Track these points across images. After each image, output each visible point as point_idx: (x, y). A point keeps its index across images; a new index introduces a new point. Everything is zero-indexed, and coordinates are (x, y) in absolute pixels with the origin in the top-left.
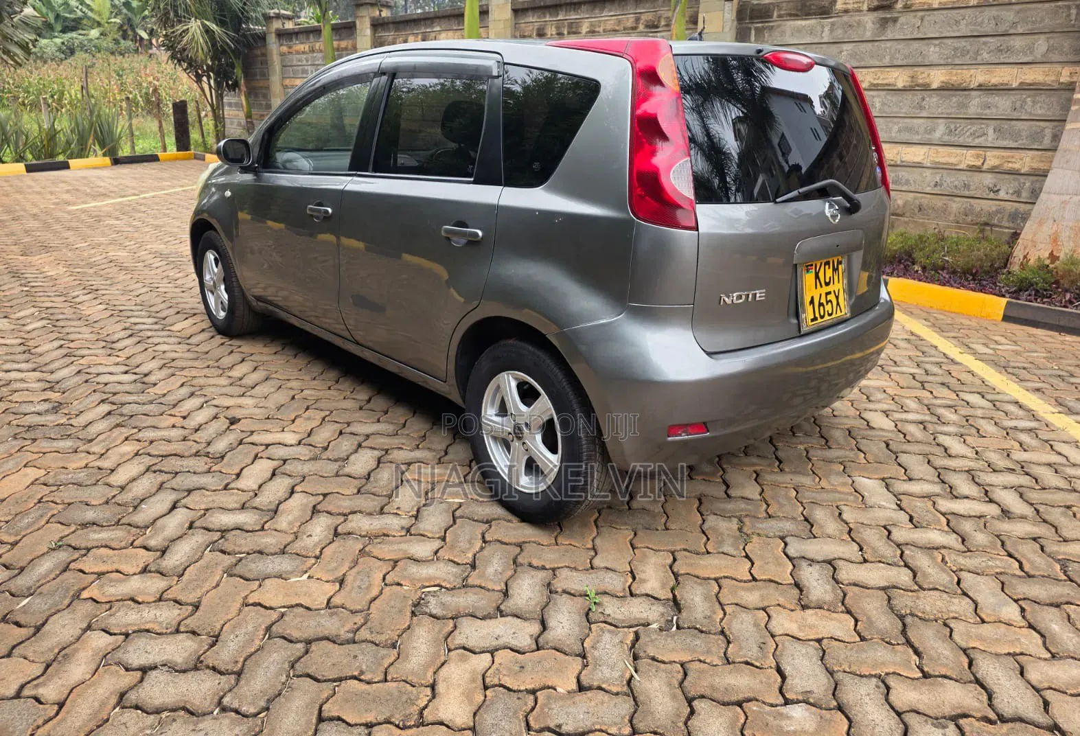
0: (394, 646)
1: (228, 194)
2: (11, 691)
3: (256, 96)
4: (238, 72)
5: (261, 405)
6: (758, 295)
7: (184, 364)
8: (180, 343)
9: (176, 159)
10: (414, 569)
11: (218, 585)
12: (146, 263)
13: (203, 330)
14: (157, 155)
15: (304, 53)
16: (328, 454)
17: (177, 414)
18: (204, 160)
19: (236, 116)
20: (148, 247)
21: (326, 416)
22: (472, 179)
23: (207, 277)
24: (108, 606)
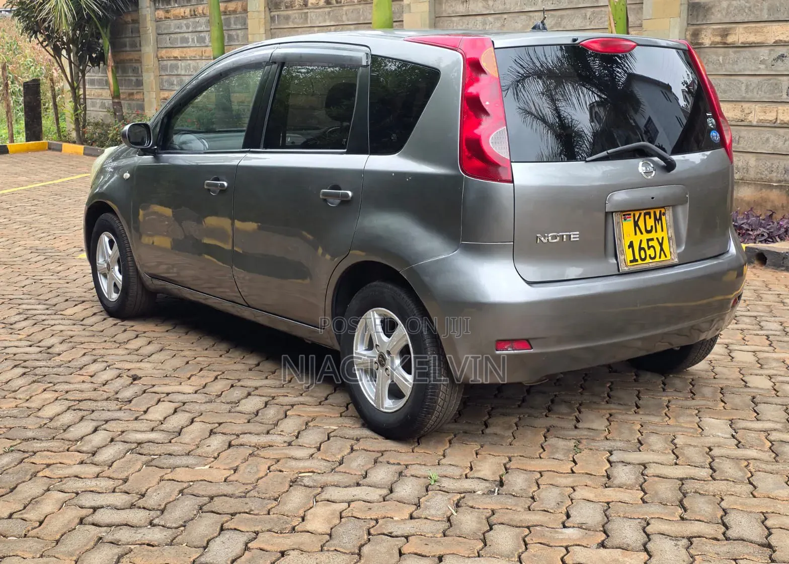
0: (276, 500)
1: (127, 175)
2: (6, 515)
3: (124, 71)
4: (105, 42)
5: (158, 368)
6: (572, 236)
7: (83, 340)
8: (74, 325)
9: (28, 150)
10: (293, 463)
11: (139, 470)
12: (24, 258)
13: (94, 314)
14: (5, 146)
15: (183, 18)
16: (222, 399)
17: (84, 374)
18: (60, 150)
19: (99, 96)
20: (21, 243)
21: (219, 375)
22: (345, 150)
23: (100, 261)
24: (59, 480)
